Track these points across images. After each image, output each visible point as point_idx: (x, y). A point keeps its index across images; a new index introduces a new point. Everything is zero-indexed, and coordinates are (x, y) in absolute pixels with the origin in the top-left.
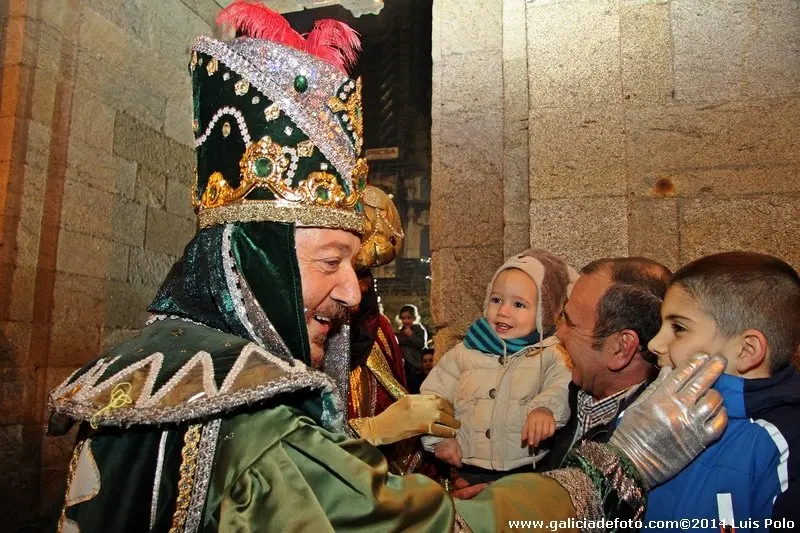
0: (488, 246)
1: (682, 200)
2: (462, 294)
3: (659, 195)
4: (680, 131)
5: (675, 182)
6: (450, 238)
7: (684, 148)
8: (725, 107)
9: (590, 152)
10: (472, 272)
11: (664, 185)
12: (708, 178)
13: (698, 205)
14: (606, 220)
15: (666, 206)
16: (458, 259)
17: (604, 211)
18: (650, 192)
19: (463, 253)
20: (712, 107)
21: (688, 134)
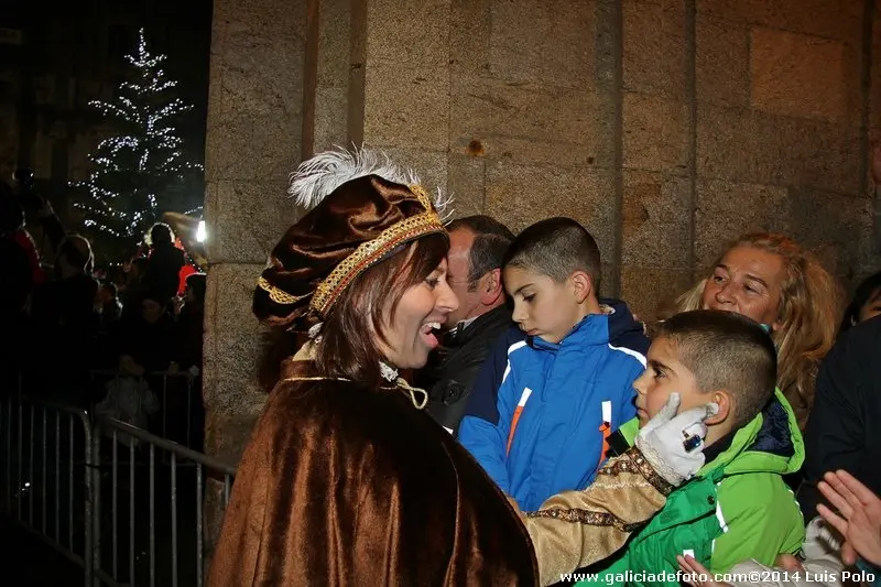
0: (271, 182)
1: (489, 162)
2: (242, 229)
3: (472, 154)
4: (491, 100)
5: (484, 144)
6: (231, 170)
7: (493, 116)
8: (526, 87)
9: (419, 108)
10: (253, 208)
11: (475, 147)
12: (511, 145)
13: (501, 167)
14: (430, 172)
15: (475, 165)
16: (239, 193)
17: (429, 164)
18: (463, 150)
19: (244, 186)
20: (516, 85)
21: (497, 104)
